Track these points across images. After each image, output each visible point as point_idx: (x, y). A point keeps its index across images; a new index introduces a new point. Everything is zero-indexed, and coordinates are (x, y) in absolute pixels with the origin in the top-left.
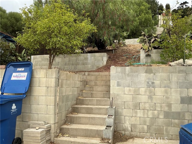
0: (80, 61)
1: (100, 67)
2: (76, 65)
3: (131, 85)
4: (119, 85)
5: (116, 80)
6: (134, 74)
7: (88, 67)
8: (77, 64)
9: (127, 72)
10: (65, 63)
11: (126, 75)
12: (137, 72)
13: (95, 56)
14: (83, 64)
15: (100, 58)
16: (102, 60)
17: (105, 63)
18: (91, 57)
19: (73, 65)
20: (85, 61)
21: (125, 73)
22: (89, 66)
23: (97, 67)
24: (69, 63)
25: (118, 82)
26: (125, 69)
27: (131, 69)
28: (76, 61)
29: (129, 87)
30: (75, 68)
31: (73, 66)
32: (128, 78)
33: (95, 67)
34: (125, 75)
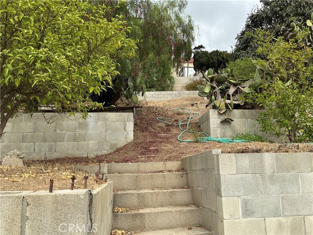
0: (67, 131)
1: (118, 147)
2: (55, 141)
3: (283, 208)
4: (248, 211)
5: (238, 196)
6: (288, 175)
7: (88, 145)
8: (59, 139)
9: (268, 171)
10: (21, 134)
11: (266, 178)
12: (293, 169)
13: (105, 119)
14: (75, 139)
15: (119, 125)
16: (125, 129)
17: (131, 137)
18: (97, 120)
19: (45, 140)
20: (79, 132)
21: (262, 174)
22: (91, 143)
23: (112, 146)
24: (32, 137)
25: (245, 203)
26: (262, 161)
27: (277, 159)
28: (55, 130)
29: (276, 214)
30: (50, 150)
31: (47, 143)
32: (273, 189)
33: (105, 147)
34: (263, 179)
